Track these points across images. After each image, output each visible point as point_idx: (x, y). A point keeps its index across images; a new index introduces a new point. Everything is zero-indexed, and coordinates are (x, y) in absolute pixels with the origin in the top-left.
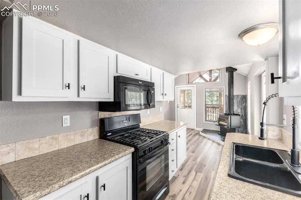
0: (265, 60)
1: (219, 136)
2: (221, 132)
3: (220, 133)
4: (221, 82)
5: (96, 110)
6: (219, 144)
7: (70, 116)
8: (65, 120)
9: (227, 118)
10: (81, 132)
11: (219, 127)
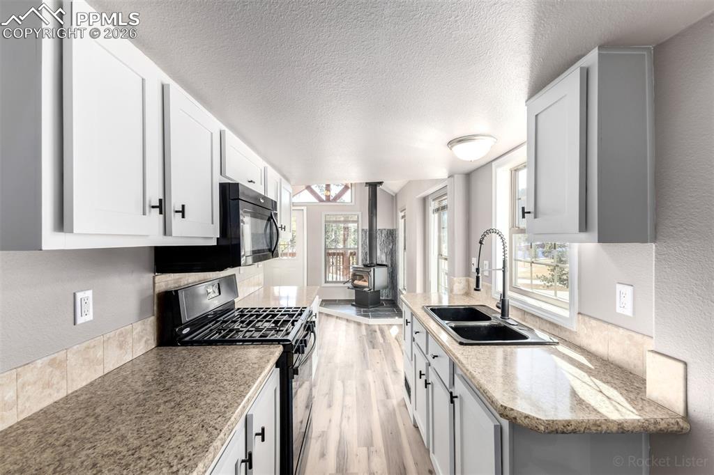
0: (449, 177)
1: (354, 308)
2: (356, 300)
3: (354, 303)
4: (353, 203)
5: (150, 271)
6: (359, 324)
7: (93, 292)
8: (83, 303)
9: (369, 273)
10: (119, 334)
11: (354, 291)
